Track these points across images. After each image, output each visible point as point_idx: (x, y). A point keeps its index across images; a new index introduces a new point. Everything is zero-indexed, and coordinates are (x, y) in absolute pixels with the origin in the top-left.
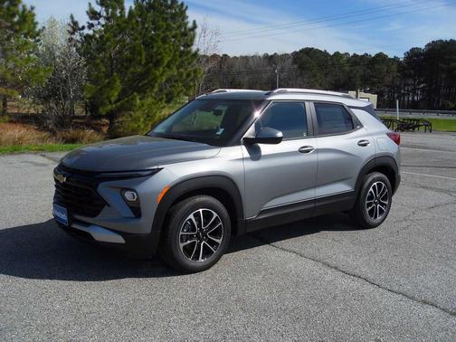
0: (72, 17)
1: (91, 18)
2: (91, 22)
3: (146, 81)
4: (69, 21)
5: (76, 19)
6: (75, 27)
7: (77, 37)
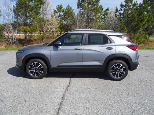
0: (116, 7)
1: (121, 7)
2: (121, 8)
3: (136, 27)
4: (115, 9)
5: (117, 8)
6: (117, 10)
7: (118, 14)
